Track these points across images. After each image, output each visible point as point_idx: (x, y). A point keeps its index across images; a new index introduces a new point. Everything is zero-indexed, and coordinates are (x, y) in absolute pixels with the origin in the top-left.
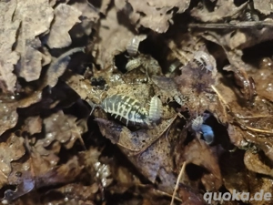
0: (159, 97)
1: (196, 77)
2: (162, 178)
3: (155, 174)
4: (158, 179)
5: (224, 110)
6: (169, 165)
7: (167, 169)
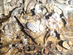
0: (42, 24)
1: (53, 20)
2: (41, 44)
3: (39, 43)
4: (40, 44)
5: (60, 30)
6: (43, 41)
7: (42, 42)
